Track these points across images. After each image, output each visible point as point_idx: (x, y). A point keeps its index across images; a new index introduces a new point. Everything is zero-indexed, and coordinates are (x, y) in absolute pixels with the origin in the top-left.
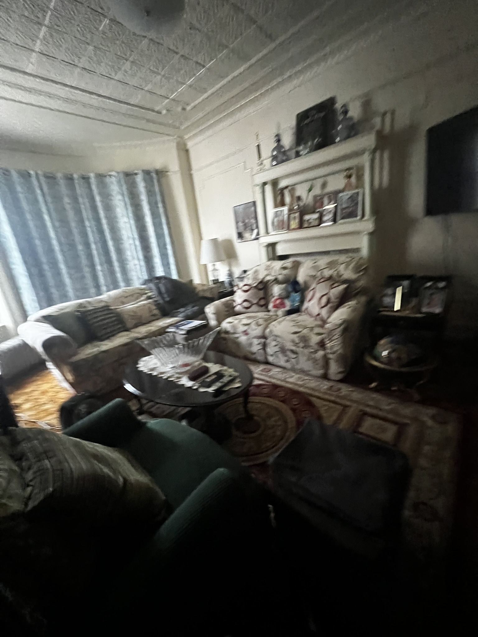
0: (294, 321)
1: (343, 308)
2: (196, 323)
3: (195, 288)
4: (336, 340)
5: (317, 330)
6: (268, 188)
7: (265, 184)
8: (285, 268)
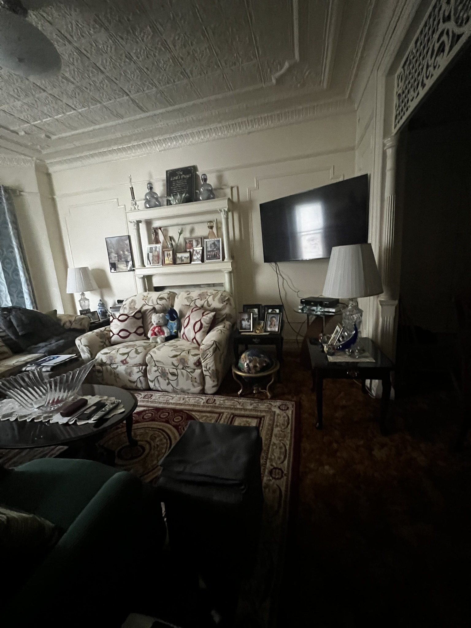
0: (172, 346)
1: (213, 331)
2: (63, 357)
3: (59, 320)
4: (210, 358)
5: (193, 352)
6: (143, 227)
7: (138, 222)
8: (161, 299)
